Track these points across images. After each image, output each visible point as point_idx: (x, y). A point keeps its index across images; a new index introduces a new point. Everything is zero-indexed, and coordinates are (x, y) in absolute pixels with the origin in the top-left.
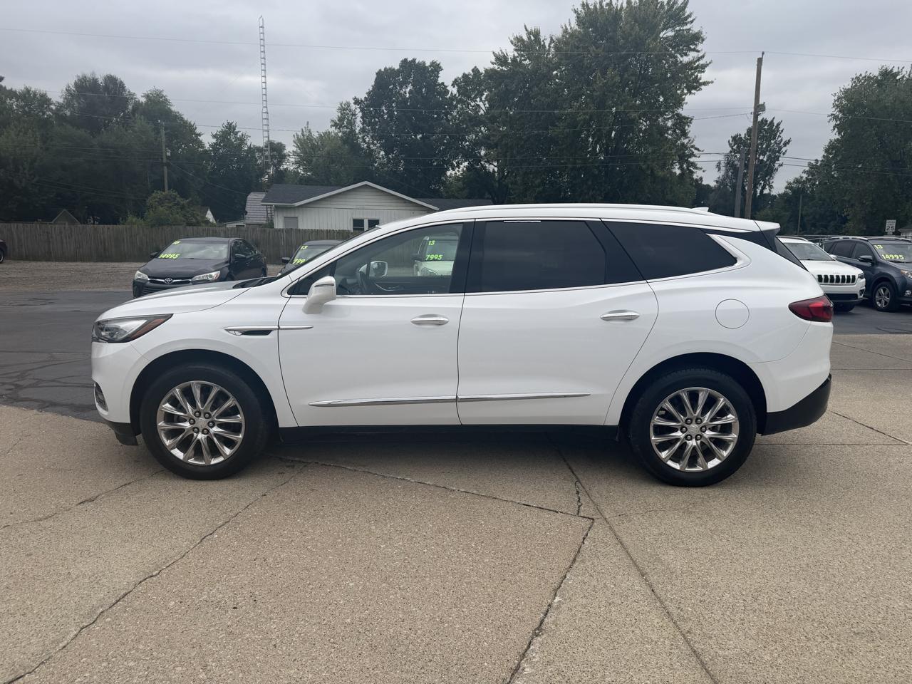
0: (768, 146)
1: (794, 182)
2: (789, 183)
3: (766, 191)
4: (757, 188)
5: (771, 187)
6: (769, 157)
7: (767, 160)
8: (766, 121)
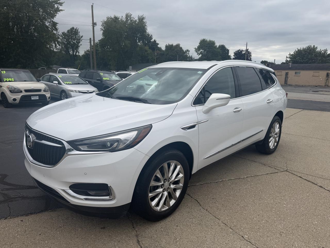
0: (76, 37)
1: (87, 51)
2: (85, 52)
3: (77, 54)
4: (74, 52)
5: (79, 52)
6: (76, 42)
7: (76, 43)
8: (74, 28)
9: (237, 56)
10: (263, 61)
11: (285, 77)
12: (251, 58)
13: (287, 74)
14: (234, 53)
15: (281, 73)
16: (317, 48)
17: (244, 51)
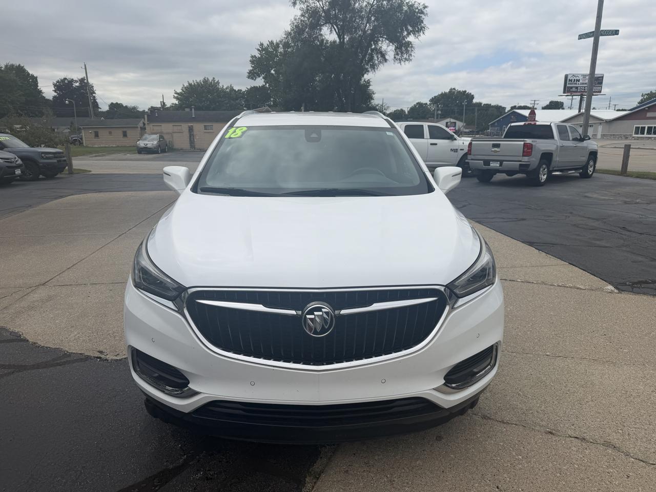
9: (62, 92)
10: (112, 103)
11: (189, 135)
12: (94, 97)
13: (191, 129)
14: (55, 85)
15: (179, 128)
16: (219, 83)
17: (76, 82)
